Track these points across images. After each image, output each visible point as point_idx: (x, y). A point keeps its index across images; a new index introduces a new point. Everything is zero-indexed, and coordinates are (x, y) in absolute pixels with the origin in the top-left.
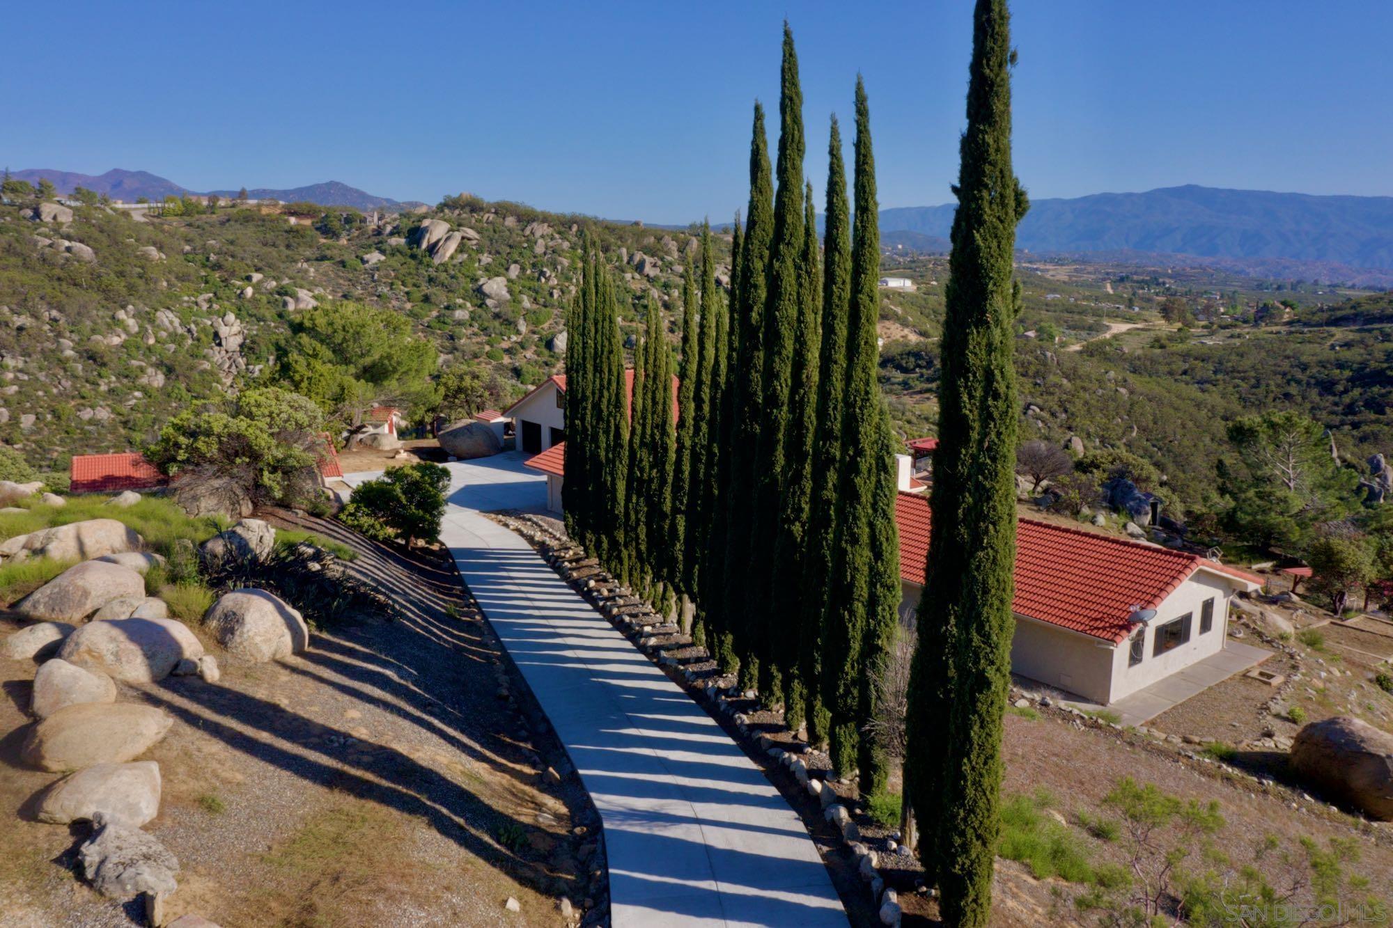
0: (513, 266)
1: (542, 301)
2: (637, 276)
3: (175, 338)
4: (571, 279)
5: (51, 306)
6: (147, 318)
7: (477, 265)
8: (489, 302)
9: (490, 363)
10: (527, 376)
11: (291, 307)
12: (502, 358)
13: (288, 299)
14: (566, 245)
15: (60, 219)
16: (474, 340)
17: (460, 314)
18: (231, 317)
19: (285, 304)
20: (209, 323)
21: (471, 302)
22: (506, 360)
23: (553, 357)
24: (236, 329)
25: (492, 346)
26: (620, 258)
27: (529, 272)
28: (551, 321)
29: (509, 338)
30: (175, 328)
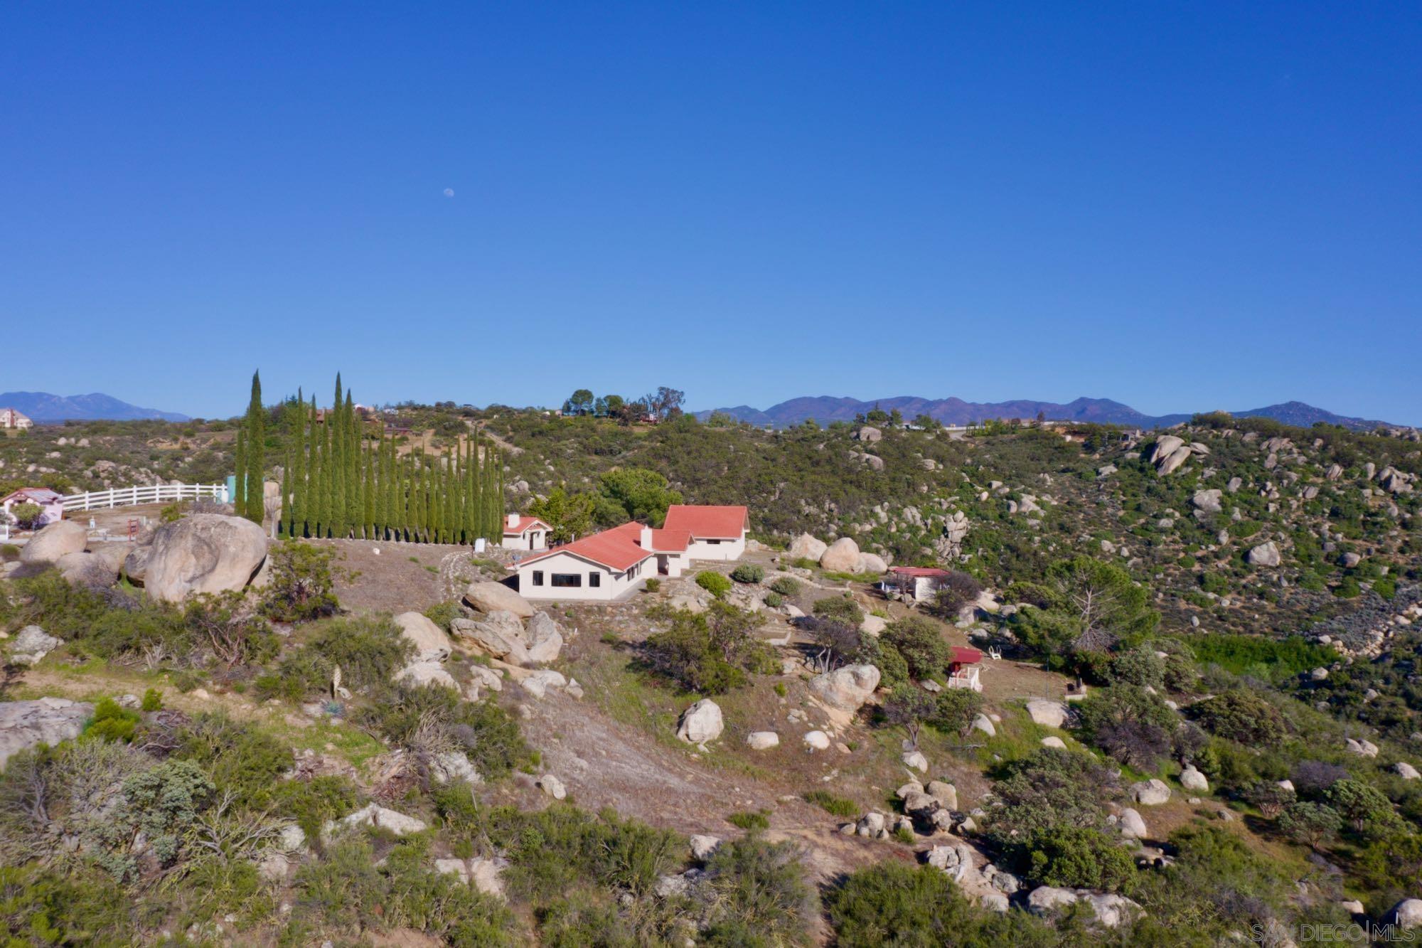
0: (1234, 480)
1: (1255, 513)
2: (1381, 492)
3: (913, 529)
4: (1296, 494)
5: (833, 500)
6: (896, 512)
7: (1199, 478)
8: (1197, 512)
9: (1179, 569)
10: (1210, 584)
11: (1014, 509)
12: (1193, 566)
13: (1013, 503)
14: (1302, 460)
15: (871, 438)
16: (1171, 547)
17: (1164, 523)
18: (960, 515)
19: (1009, 507)
20: (943, 519)
21: (1180, 512)
22: (1197, 567)
23: (1245, 567)
24: (961, 525)
25: (1187, 554)
26: (1364, 473)
27: (1251, 485)
28: (1259, 533)
29: (1207, 547)
30: (915, 522)
